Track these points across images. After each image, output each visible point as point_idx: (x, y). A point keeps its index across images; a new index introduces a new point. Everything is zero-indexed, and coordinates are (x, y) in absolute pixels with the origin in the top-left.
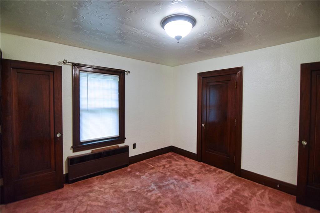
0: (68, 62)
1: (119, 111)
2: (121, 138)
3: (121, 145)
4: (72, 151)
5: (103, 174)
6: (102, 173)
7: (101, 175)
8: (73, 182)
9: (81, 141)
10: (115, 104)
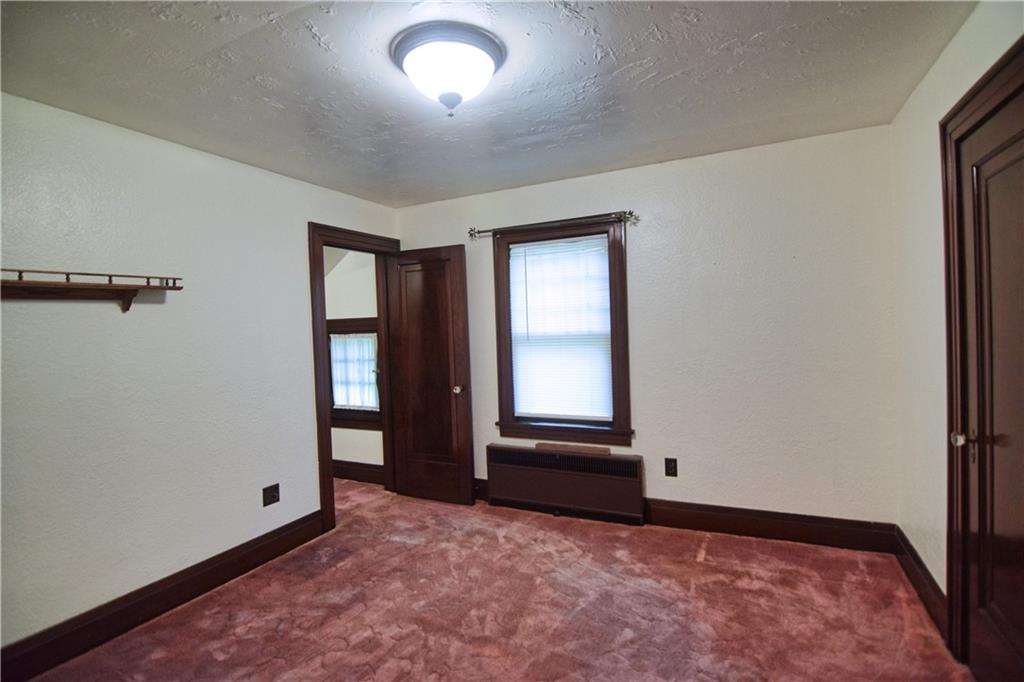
0: (479, 232)
1: (612, 342)
2: (620, 427)
3: (617, 451)
4: (498, 432)
5: (558, 516)
6: (557, 513)
7: (555, 515)
8: (495, 502)
9: (516, 415)
10: (602, 324)
